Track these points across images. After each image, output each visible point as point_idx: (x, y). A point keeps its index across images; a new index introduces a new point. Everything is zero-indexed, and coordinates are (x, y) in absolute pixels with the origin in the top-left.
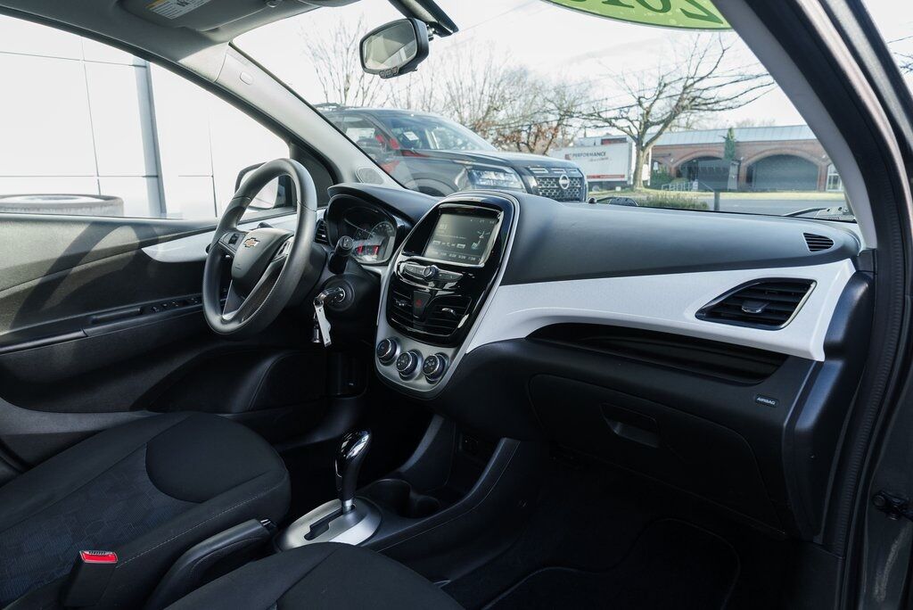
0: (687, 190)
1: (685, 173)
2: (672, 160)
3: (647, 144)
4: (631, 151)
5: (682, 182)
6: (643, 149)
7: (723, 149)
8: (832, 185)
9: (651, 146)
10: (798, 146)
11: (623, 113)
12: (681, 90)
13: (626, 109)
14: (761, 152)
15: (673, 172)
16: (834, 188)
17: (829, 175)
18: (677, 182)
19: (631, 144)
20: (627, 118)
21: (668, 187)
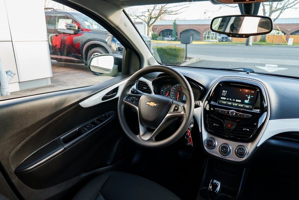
0: (162, 40)
1: (161, 34)
2: (157, 30)
3: (151, 25)
4: (145, 27)
5: (161, 37)
6: (150, 27)
7: (173, 27)
8: (204, 39)
9: (152, 26)
10: (195, 26)
11: (143, 14)
12: (161, 8)
13: (144, 13)
14: (184, 28)
15: (158, 34)
16: (205, 40)
17: (203, 36)
18: (159, 38)
19: (145, 25)
20: (144, 16)
21: (156, 39)
